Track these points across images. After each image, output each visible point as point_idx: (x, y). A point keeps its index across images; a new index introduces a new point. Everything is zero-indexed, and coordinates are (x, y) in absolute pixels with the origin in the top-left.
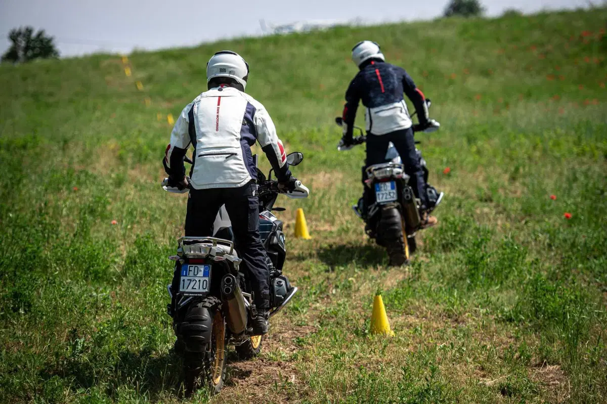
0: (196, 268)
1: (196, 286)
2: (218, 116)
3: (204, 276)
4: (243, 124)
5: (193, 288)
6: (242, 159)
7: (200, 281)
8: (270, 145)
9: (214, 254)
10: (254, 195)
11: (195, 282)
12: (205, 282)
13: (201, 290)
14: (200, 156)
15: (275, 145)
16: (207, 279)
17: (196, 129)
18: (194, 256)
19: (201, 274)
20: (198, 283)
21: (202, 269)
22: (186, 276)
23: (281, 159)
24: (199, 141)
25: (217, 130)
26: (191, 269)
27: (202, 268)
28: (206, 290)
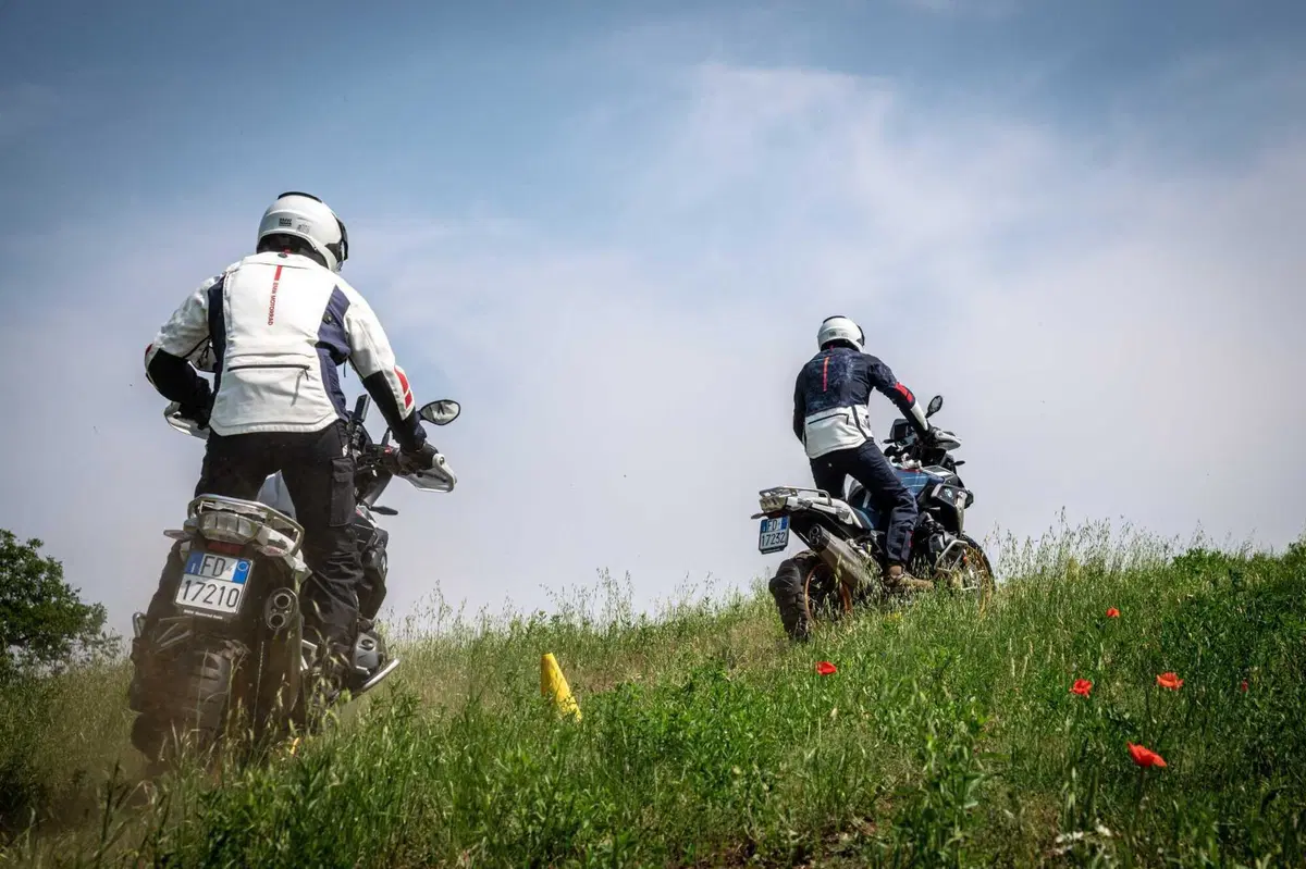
0: (221, 563)
1: (214, 599)
2: (273, 298)
3: (235, 580)
4: (325, 321)
5: (205, 601)
6: (319, 377)
7: (223, 588)
8: (380, 374)
9: (264, 542)
10: (345, 454)
11: (212, 588)
12: (234, 593)
13: (224, 608)
14: (230, 369)
15: (390, 374)
16: (240, 587)
17: (226, 320)
18: (221, 536)
19: (229, 574)
20: (219, 592)
21: (234, 567)
22: (195, 573)
23: (404, 402)
24: (232, 342)
25: (271, 322)
26: (210, 561)
27: (233, 565)
28: (234, 610)
